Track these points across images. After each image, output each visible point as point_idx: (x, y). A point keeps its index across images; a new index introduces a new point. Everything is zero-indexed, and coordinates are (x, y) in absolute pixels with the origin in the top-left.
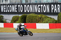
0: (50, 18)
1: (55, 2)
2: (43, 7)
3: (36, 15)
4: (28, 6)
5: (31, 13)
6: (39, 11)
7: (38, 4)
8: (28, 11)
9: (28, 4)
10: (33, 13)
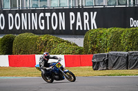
0: (68, 42)
1: (79, 6)
2: (50, 18)
3: (36, 36)
4: (17, 15)
5: (24, 31)
6: (42, 28)
7: (39, 12)
8: (18, 28)
9: (16, 12)
10: (27, 31)
